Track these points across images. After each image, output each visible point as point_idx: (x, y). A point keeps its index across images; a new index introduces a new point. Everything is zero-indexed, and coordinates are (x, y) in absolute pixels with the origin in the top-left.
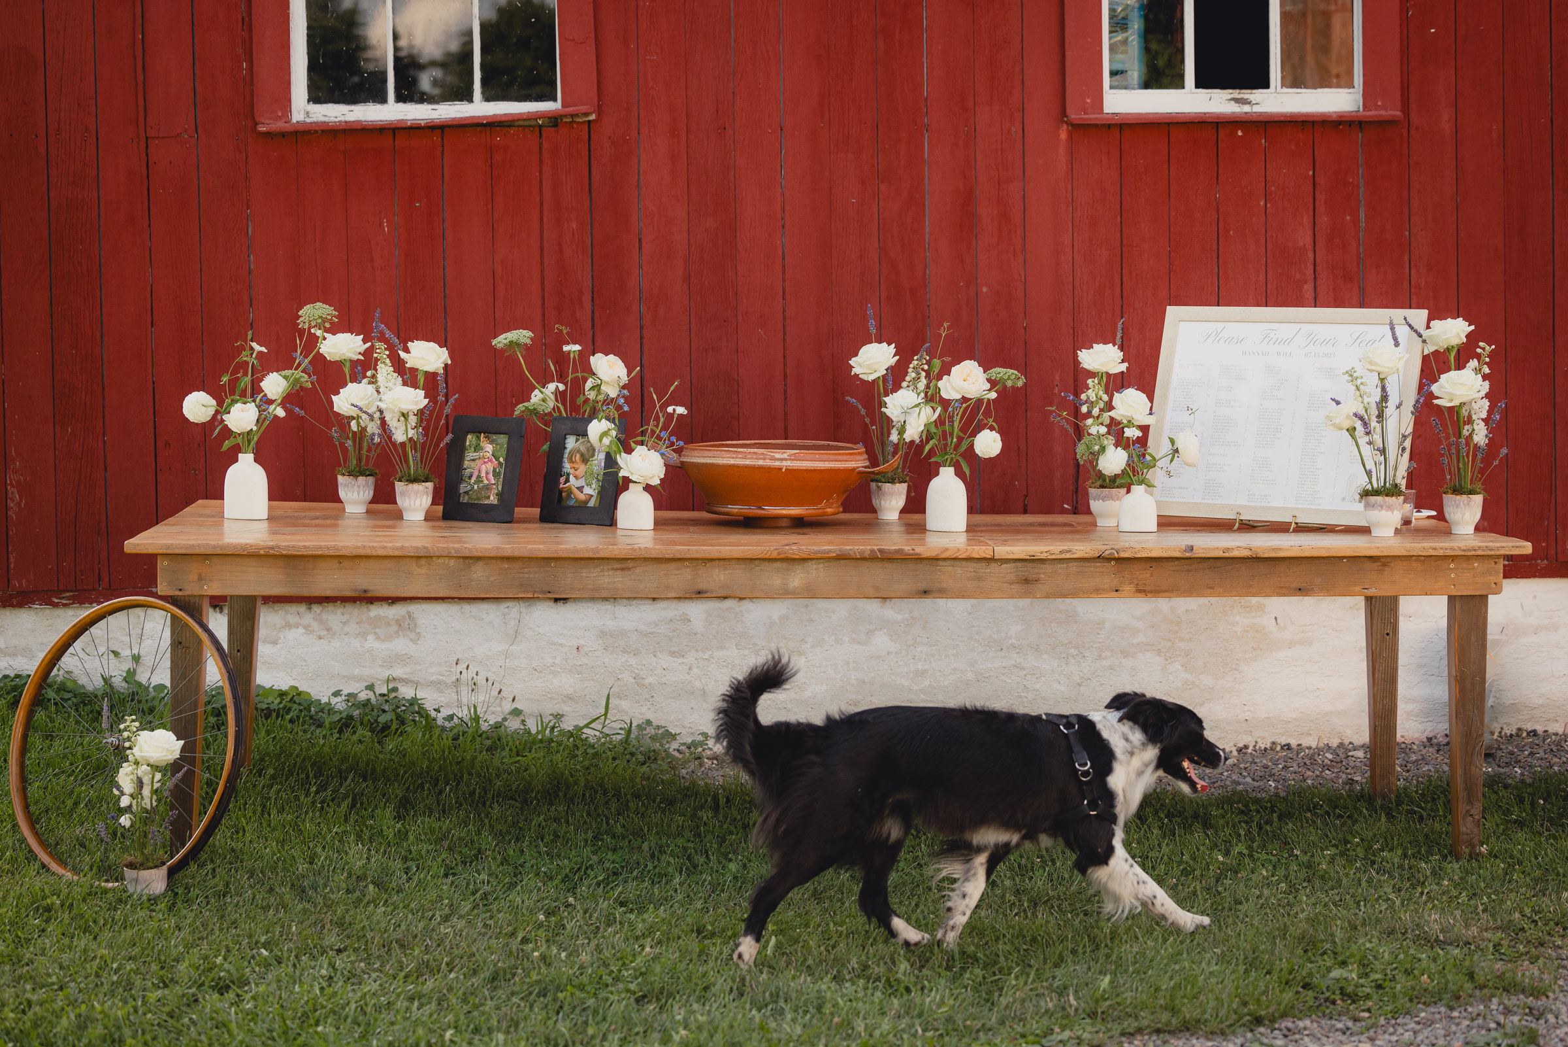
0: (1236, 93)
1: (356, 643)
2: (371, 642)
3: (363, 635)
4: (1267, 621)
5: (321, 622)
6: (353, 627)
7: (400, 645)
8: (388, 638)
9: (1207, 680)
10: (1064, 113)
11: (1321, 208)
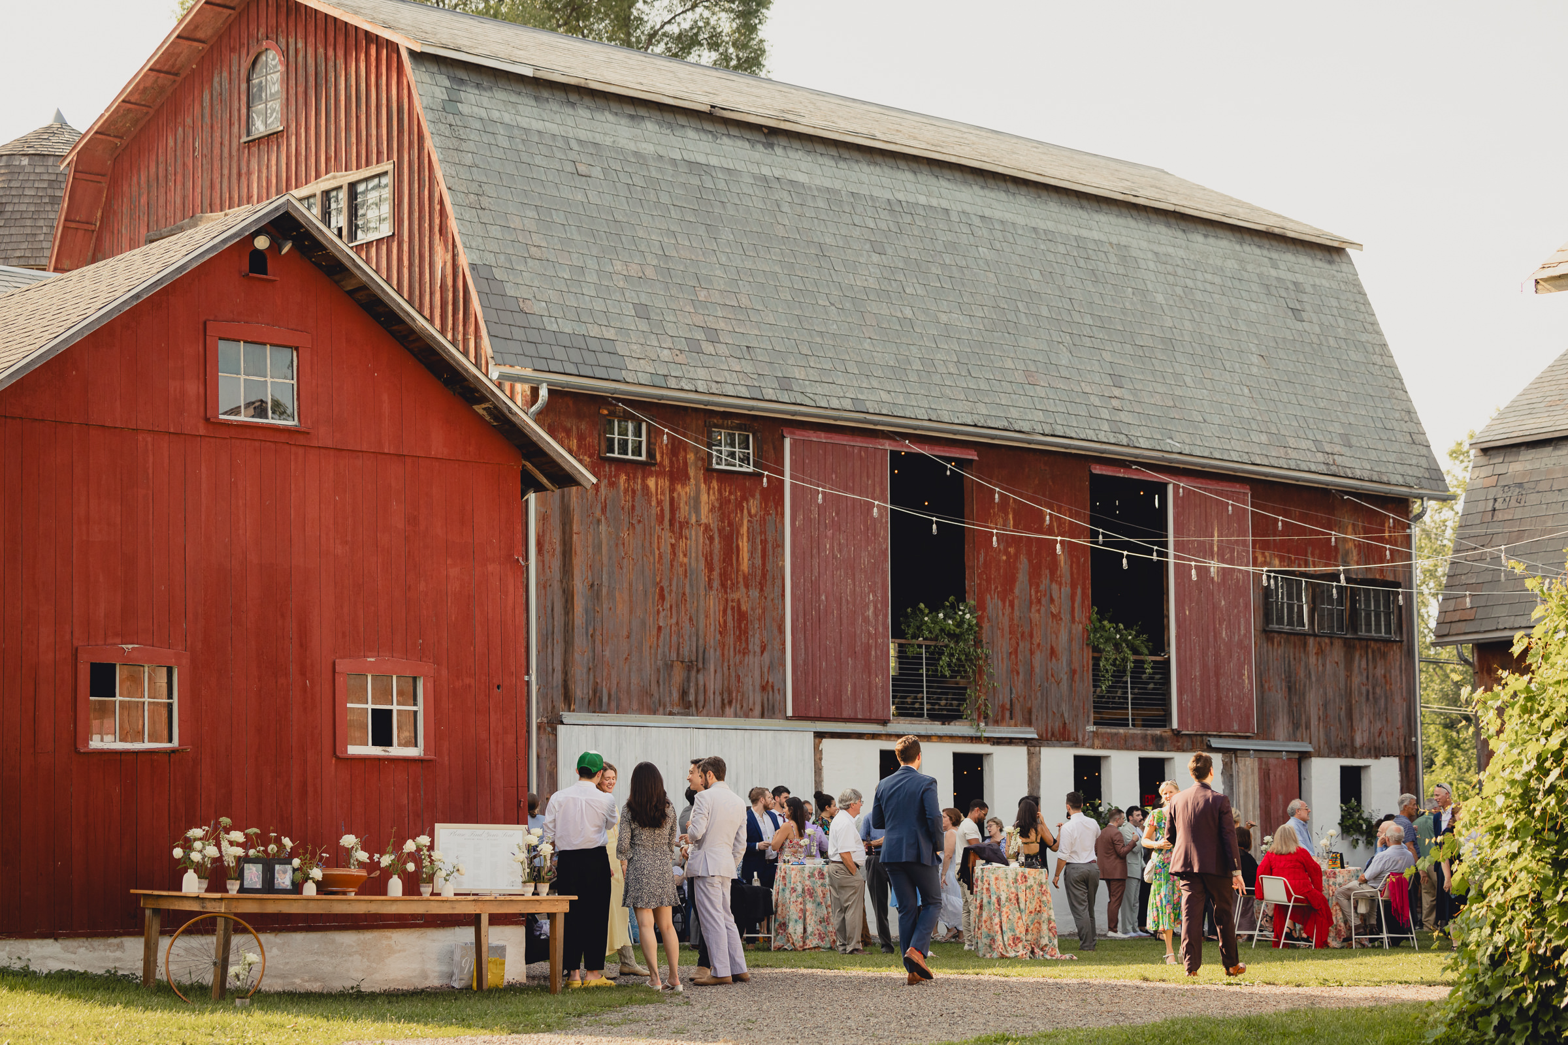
0: (384, 748)
1: (103, 953)
2: (108, 953)
3: (105, 950)
4: (392, 943)
5: (92, 945)
6: (102, 947)
7: (118, 954)
8: (114, 951)
9: (374, 965)
10: (335, 753)
11: (410, 791)
